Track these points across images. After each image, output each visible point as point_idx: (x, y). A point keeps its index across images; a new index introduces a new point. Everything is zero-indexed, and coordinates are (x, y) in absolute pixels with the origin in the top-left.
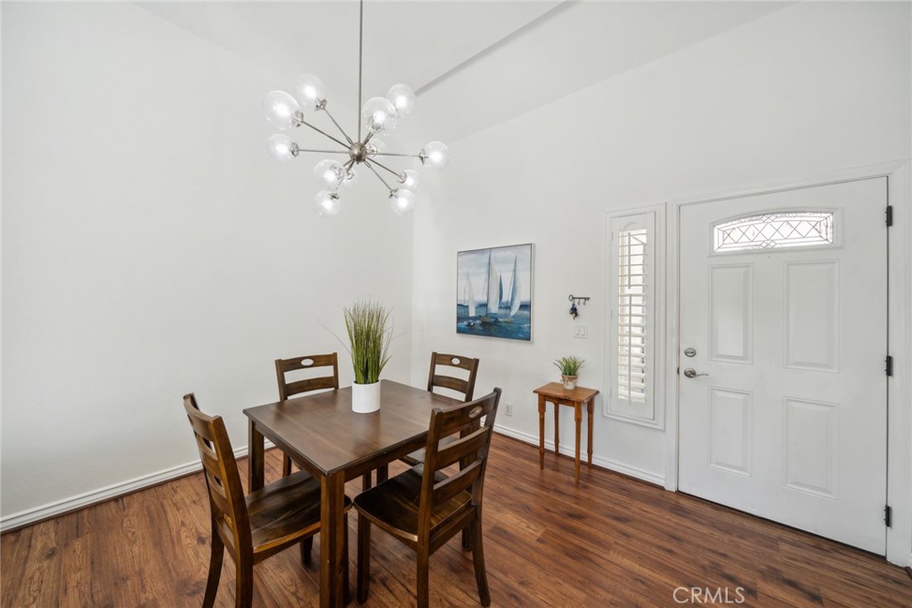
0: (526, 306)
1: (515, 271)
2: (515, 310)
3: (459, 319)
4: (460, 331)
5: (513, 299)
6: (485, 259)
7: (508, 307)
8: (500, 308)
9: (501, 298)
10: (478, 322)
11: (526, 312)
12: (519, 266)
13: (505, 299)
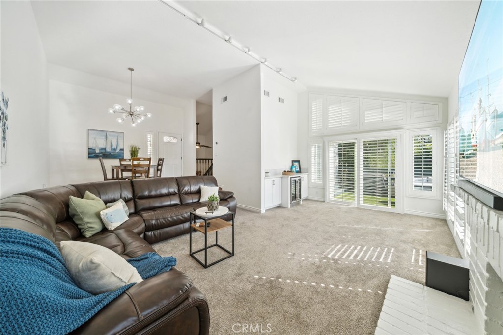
0: (122, 150)
1: (118, 139)
2: (118, 150)
3: (89, 153)
4: (89, 157)
5: (117, 147)
6: (105, 134)
7: (115, 150)
8: (112, 150)
9: (112, 146)
10: (101, 154)
11: (122, 151)
12: (119, 138)
13: (113, 147)
